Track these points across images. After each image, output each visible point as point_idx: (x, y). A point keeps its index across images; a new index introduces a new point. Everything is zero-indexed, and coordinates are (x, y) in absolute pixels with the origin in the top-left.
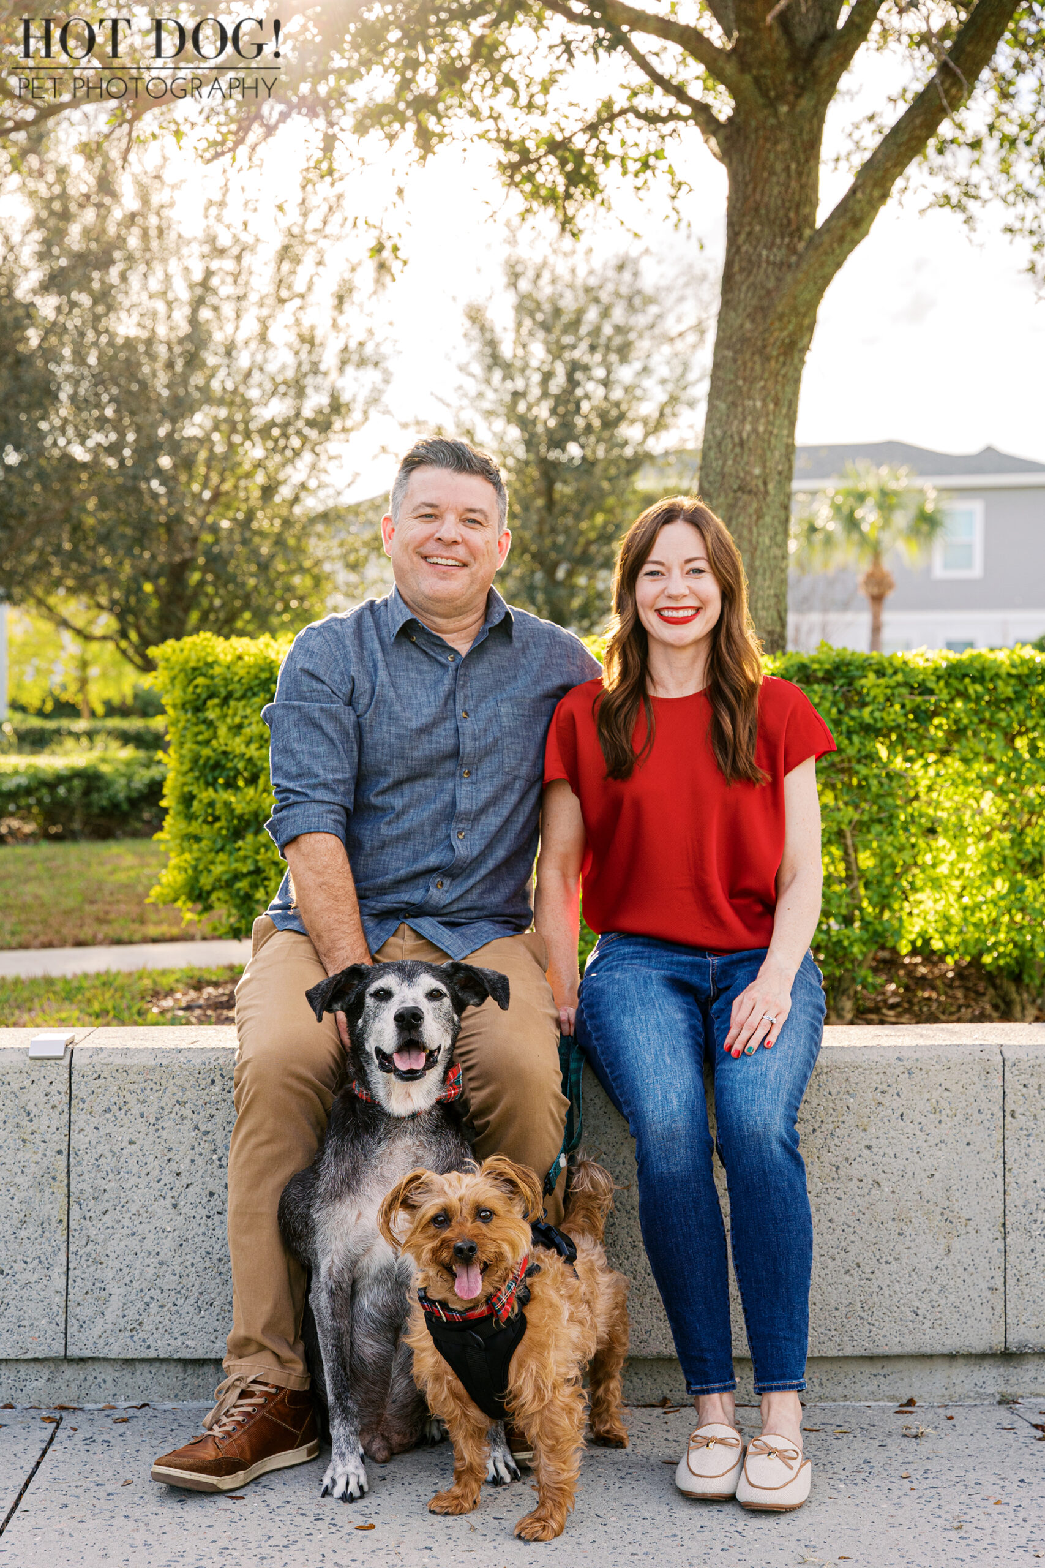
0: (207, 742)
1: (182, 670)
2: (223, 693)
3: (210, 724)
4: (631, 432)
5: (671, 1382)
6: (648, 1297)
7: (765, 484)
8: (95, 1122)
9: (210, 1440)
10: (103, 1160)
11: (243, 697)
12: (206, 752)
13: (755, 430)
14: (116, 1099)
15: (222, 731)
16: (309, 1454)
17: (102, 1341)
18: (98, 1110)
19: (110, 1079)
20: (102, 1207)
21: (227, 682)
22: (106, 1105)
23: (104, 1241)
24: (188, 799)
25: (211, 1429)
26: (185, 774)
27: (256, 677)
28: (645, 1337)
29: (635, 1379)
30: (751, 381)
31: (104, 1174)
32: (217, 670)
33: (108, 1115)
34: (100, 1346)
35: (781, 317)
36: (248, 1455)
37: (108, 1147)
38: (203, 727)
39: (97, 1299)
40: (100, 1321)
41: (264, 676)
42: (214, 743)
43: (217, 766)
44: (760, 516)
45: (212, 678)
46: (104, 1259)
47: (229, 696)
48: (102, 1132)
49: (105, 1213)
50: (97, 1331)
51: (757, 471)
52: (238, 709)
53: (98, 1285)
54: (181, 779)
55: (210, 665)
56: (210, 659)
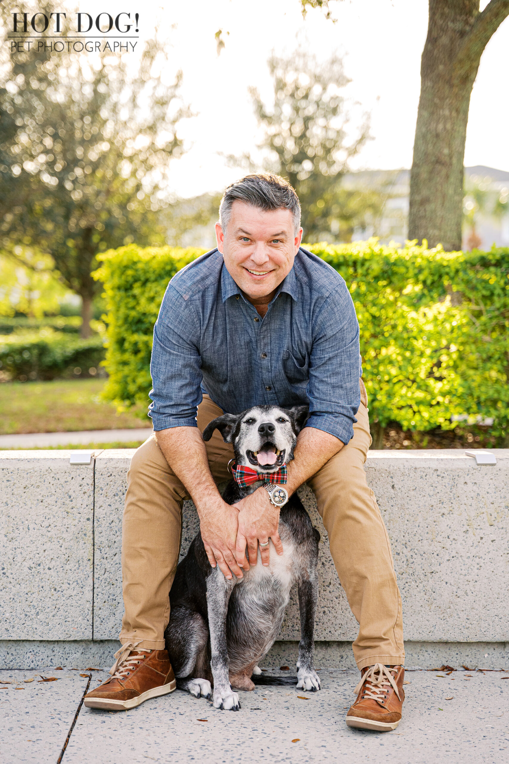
0: (133, 308)
1: (119, 267)
2: (143, 279)
3: (134, 297)
4: (338, 156)
5: (447, 656)
6: (434, 605)
7: (451, 158)
8: (109, 501)
9: (116, 681)
10: (113, 524)
11: (156, 280)
12: (133, 313)
13: (445, 128)
14: (121, 488)
15: (143, 301)
16: (171, 688)
17: (114, 630)
18: (111, 494)
19: (117, 476)
20: (114, 551)
21: (145, 272)
22: (115, 492)
23: (115, 571)
24: (121, 342)
25: (114, 675)
26: (120, 327)
27: (164, 269)
28: (432, 629)
29: (426, 654)
30: (442, 99)
31: (114, 532)
32: (140, 266)
33: (116, 498)
34: (113, 633)
35: (461, 61)
36: (138, 688)
37: (116, 516)
38: (130, 300)
39: (111, 606)
40: (112, 618)
41: (168, 268)
42: (138, 308)
43: (139, 321)
44: (447, 177)
45: (136, 270)
46: (115, 582)
47: (147, 281)
48: (113, 507)
49: (115, 555)
50: (111, 624)
51: (446, 151)
52: (152, 288)
53: (111, 597)
54: (117, 330)
55: (135, 263)
56: (135, 259)
